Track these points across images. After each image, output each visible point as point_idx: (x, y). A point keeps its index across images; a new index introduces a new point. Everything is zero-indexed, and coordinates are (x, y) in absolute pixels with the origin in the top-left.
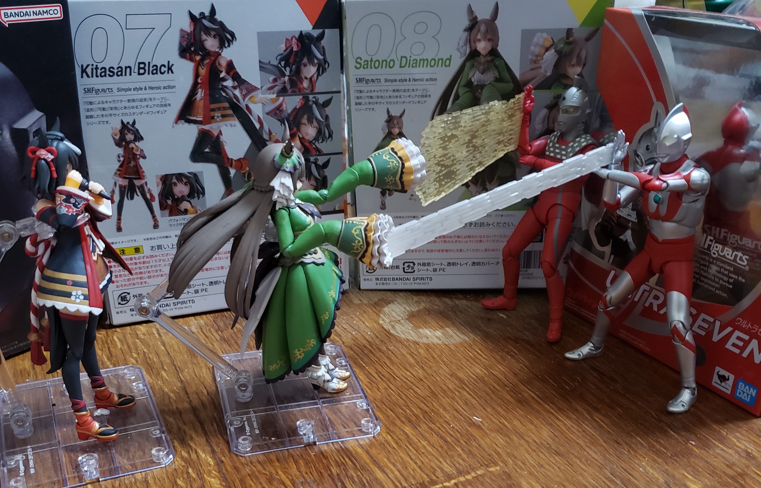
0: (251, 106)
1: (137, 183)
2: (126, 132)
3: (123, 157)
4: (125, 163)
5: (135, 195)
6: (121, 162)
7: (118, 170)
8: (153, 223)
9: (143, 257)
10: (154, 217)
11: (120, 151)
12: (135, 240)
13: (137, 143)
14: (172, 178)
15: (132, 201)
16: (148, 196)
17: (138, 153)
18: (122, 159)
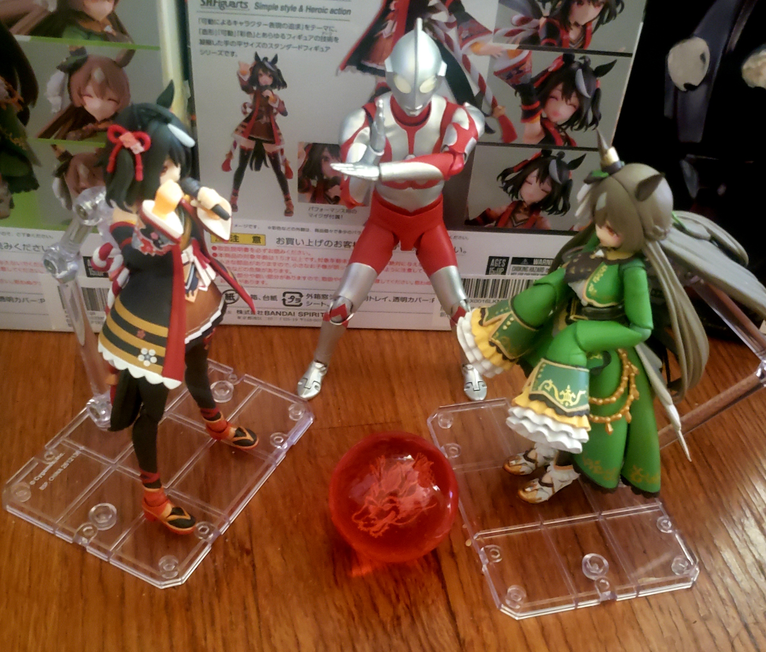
0: (472, 58)
1: (268, 148)
2: (261, 72)
3: (251, 107)
4: (253, 118)
5: (263, 165)
6: (247, 115)
7: (242, 126)
8: (284, 207)
9: (265, 250)
10: (287, 199)
11: (248, 98)
12: (255, 227)
13: (275, 91)
14: (323, 150)
15: (257, 172)
16: (283, 169)
17: (276, 105)
18: (249, 110)
